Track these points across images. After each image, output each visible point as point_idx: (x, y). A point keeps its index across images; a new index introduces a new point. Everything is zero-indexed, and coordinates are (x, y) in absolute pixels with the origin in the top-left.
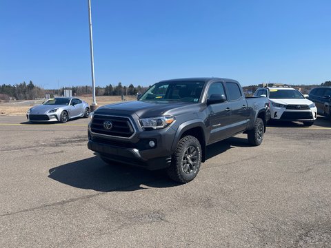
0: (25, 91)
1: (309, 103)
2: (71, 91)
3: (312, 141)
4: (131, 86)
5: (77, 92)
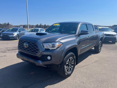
2: (23, 26)
4: (45, 25)
5: (25, 27)
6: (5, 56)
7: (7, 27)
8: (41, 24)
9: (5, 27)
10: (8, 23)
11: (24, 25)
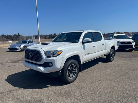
0: (16, 37)
1: (131, 40)
3: (131, 58)
6: (15, 65)
7: (17, 39)
8: (55, 33)
9: (15, 39)
10: (19, 34)
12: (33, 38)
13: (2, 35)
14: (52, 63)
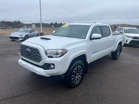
4: (61, 23)
8: (56, 22)
10: (19, 20)
11: (37, 23)
12: (34, 26)
13: (2, 22)
14: (54, 65)
